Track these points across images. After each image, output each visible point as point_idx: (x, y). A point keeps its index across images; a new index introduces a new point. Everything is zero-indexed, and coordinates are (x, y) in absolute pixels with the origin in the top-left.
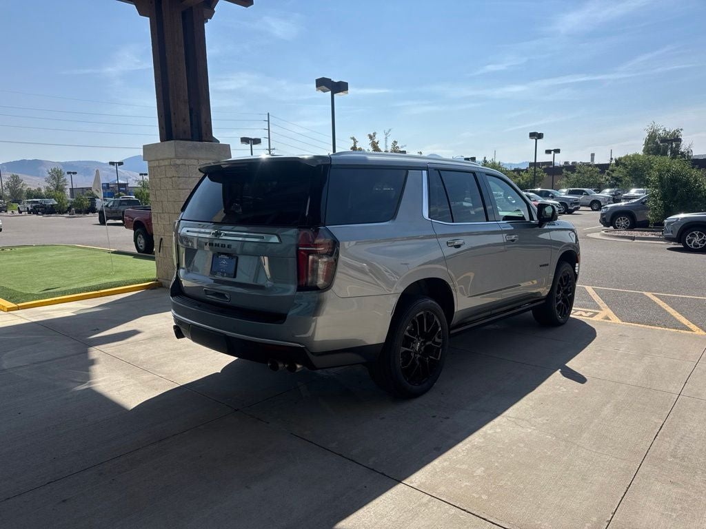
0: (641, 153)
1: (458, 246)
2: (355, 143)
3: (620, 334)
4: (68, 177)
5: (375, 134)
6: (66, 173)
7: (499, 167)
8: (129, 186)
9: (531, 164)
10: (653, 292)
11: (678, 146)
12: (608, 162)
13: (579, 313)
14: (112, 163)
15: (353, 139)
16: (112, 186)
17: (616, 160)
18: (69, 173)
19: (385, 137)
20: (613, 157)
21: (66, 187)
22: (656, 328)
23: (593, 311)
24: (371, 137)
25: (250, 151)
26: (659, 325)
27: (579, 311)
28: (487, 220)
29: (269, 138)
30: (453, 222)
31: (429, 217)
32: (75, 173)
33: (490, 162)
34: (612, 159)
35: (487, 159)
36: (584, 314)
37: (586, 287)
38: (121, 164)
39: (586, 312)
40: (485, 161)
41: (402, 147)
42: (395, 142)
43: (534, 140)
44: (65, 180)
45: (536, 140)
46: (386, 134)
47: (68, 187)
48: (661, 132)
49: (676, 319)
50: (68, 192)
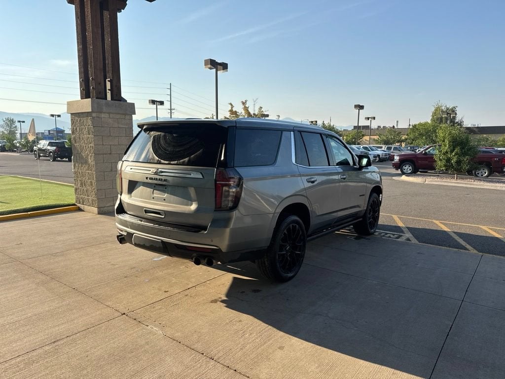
0: (429, 122)
1: (313, 182)
2: (232, 108)
3: (418, 252)
4: (18, 124)
5: (246, 101)
6: (17, 122)
7: (333, 128)
8: (65, 132)
9: (355, 127)
10: (440, 220)
11: (454, 118)
12: (407, 127)
13: (388, 235)
14: (52, 116)
15: (231, 104)
16: (52, 132)
17: (412, 125)
18: (19, 122)
19: (253, 104)
20: (411, 124)
21: (16, 132)
22: (443, 247)
23: (398, 234)
24: (244, 103)
25: (156, 110)
26: (445, 246)
27: (388, 233)
28: (329, 165)
29: (171, 101)
30: (309, 166)
31: (296, 163)
32: (24, 122)
33: (327, 125)
34: (410, 125)
35: (325, 123)
36: (392, 236)
37: (393, 216)
38: (59, 116)
39: (394, 235)
40: (324, 124)
41: (265, 111)
42: (261, 108)
43: (358, 110)
44: (16, 127)
45: (359, 110)
46: (255, 102)
47: (18, 132)
48: (443, 108)
49: (456, 241)
50: (18, 136)
